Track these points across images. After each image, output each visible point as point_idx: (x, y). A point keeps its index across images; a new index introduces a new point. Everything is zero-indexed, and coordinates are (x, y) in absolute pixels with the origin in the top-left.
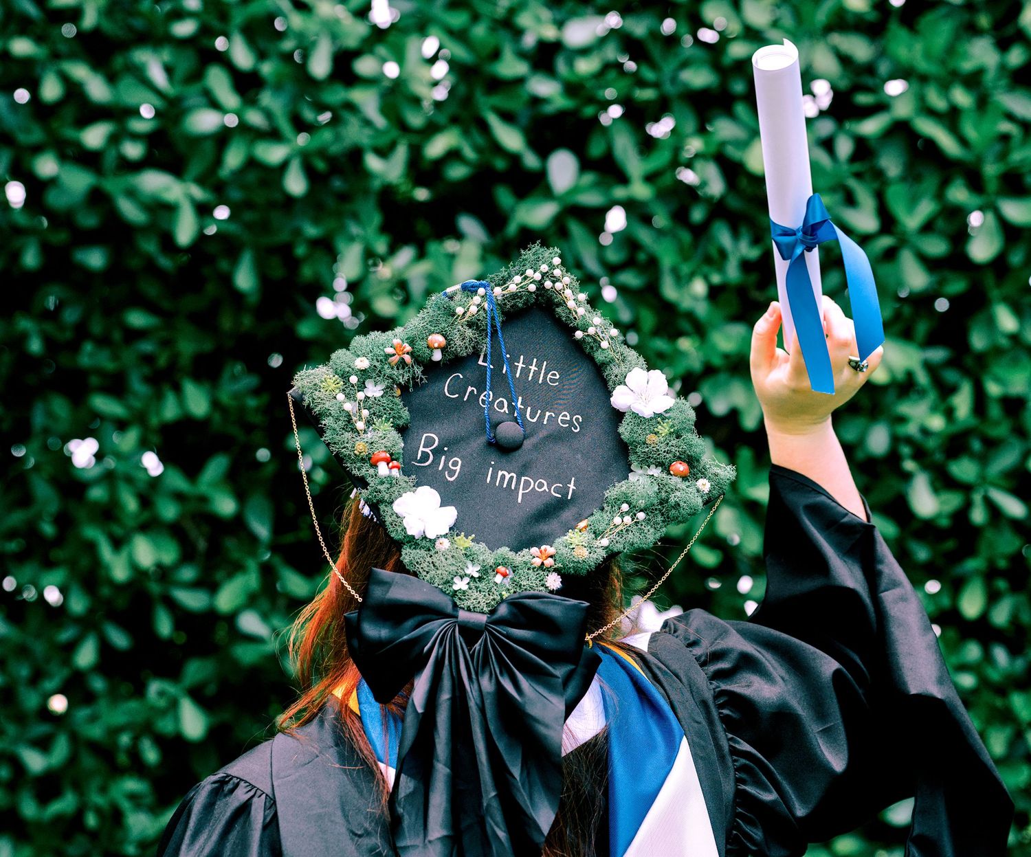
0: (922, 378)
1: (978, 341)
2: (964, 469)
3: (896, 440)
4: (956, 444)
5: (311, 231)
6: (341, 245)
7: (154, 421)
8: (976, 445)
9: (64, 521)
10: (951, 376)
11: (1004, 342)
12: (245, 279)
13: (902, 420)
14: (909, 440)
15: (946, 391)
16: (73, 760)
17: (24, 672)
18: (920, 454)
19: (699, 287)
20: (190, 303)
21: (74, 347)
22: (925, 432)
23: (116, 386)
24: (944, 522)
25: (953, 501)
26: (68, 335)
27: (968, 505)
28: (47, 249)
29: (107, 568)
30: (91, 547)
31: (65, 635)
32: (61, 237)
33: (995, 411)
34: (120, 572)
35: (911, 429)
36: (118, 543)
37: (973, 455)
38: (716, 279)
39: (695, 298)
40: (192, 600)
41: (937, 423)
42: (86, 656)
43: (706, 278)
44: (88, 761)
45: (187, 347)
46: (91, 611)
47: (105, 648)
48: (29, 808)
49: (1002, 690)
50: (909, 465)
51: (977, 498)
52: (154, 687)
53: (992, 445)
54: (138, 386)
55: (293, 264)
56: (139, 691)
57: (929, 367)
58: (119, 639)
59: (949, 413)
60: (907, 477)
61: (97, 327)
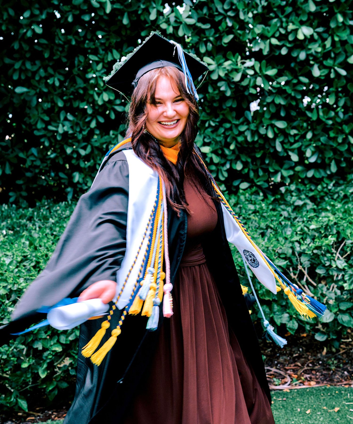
0: (316, 37)
1: (333, 25)
2: (329, 62)
3: (308, 55)
4: (326, 55)
5: (142, 6)
6: (151, 10)
7: (106, 61)
8: (333, 55)
9: (85, 89)
10: (325, 35)
11: (341, 25)
12: (125, 21)
13: (310, 49)
14: (311, 55)
15: (324, 40)
16: (92, 151)
17: (78, 130)
18: (315, 59)
19: (250, 15)
20: (113, 28)
21: (84, 42)
22: (317, 52)
23: (95, 52)
24: (323, 78)
25: (326, 72)
26: (82, 39)
27: (330, 72)
28: (74, 16)
29: (97, 101)
30: (92, 96)
31: (88, 119)
32: (77, 12)
33: (339, 45)
34: (100, 103)
35: (313, 51)
36: (99, 94)
37: (331, 58)
38: (255, 12)
39: (249, 18)
40: (119, 109)
41: (319, 50)
42: (93, 125)
43: (252, 12)
44: (96, 152)
45: (113, 41)
46: (93, 113)
47: (98, 123)
48: (82, 165)
49: (341, 124)
50: (312, 62)
51: (332, 70)
52: (111, 132)
53: (337, 55)
54: (101, 52)
55: (139, 16)
56: (108, 134)
57: (318, 34)
58: (102, 120)
59: (324, 47)
60: (312, 66)
61: (89, 37)
